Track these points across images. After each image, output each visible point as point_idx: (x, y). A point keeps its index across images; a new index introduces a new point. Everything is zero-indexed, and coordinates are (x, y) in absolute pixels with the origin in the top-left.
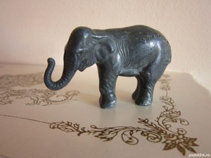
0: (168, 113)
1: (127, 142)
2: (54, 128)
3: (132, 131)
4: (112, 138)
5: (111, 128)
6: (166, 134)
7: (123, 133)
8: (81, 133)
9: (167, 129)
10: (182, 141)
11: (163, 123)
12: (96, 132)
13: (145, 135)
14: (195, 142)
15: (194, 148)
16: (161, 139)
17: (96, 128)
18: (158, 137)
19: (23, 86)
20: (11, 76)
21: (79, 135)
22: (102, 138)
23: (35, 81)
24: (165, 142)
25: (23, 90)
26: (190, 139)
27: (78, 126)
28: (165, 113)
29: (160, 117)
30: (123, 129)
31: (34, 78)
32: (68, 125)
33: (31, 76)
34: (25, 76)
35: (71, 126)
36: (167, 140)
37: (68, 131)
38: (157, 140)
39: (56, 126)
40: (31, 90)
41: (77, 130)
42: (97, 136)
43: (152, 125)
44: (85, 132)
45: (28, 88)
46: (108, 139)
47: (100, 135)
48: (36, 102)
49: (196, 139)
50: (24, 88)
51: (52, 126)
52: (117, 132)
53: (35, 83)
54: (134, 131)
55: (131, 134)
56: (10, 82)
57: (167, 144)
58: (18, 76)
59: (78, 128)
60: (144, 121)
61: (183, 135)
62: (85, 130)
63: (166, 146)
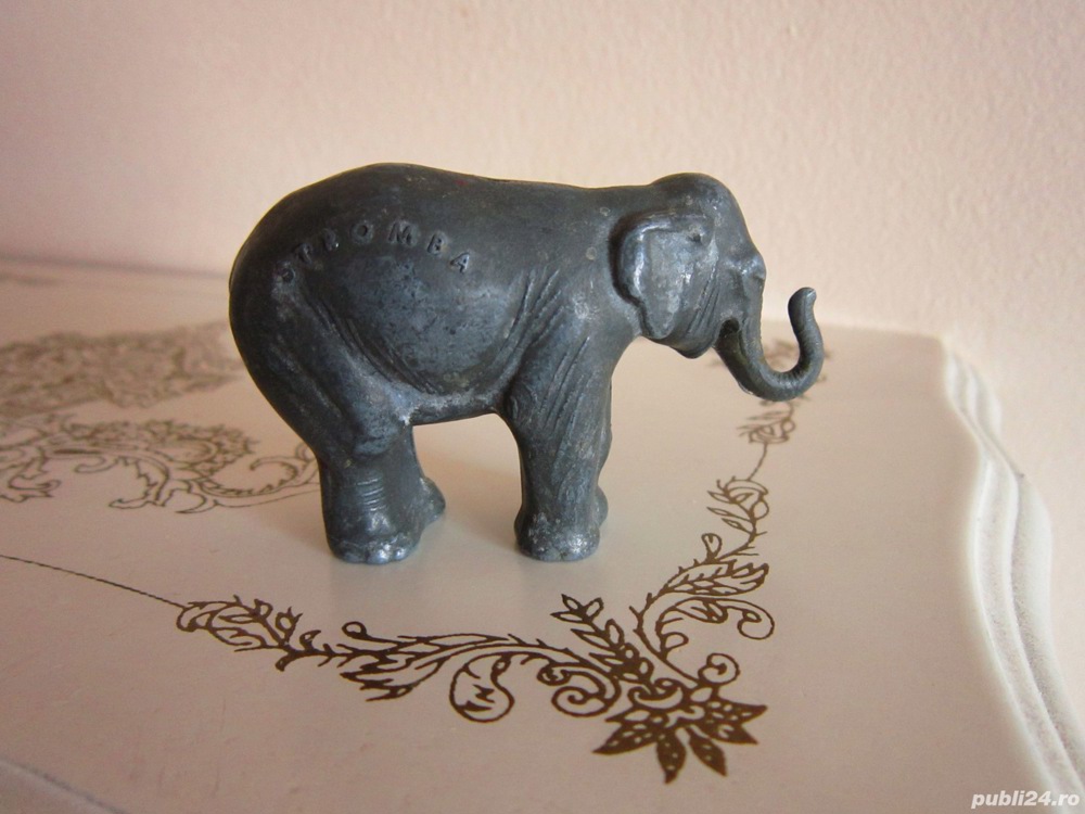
0: (709, 570)
1: (464, 710)
2: (193, 626)
3: (506, 658)
4: (409, 688)
5: (426, 640)
6: (644, 678)
7: (466, 668)
8: (294, 655)
9: (663, 655)
10: (699, 713)
11: (659, 625)
12: (357, 653)
13: (553, 681)
14: (748, 727)
15: (730, 750)
16: (609, 703)
17: (363, 635)
18: (600, 695)
19: (120, 404)
20: (80, 343)
21: (281, 666)
22: (369, 685)
23: (180, 373)
24: (619, 718)
25: (113, 427)
26: (739, 708)
27: (294, 621)
28: (693, 574)
29: (666, 590)
30: (476, 646)
31: (179, 358)
32: (255, 615)
33: (168, 340)
34: (142, 343)
35: (263, 621)
36: (636, 707)
37: (246, 647)
38: (595, 704)
39: (202, 621)
40: (147, 426)
41: (282, 645)
42: (351, 676)
43: (604, 635)
44: (311, 651)
45: (138, 416)
46: (394, 693)
47: (368, 669)
48: (155, 495)
49: (757, 710)
50: (119, 415)
51: (185, 622)
52: (441, 662)
53: (178, 384)
54: (516, 660)
55: (495, 673)
56: (68, 380)
57: (627, 725)
58: (112, 343)
59: (289, 632)
60: (581, 611)
61: (715, 686)
62: (317, 644)
63: (616, 735)
